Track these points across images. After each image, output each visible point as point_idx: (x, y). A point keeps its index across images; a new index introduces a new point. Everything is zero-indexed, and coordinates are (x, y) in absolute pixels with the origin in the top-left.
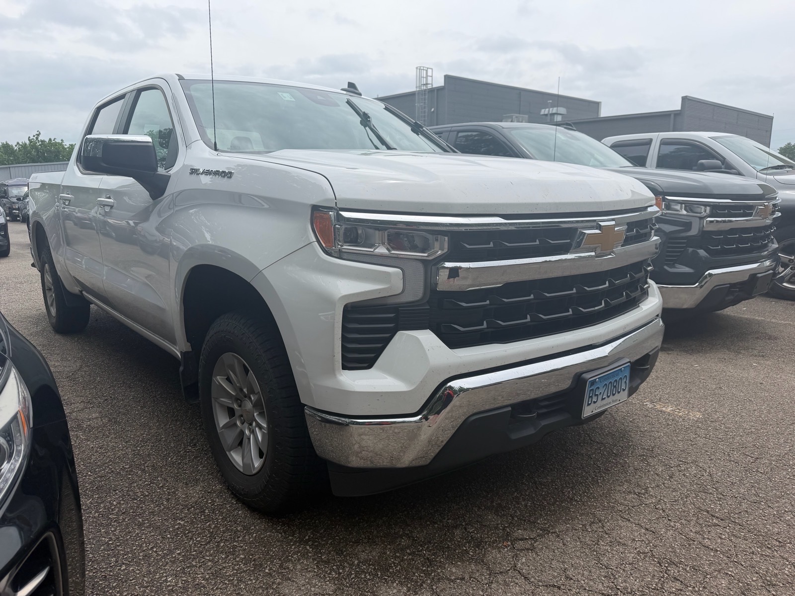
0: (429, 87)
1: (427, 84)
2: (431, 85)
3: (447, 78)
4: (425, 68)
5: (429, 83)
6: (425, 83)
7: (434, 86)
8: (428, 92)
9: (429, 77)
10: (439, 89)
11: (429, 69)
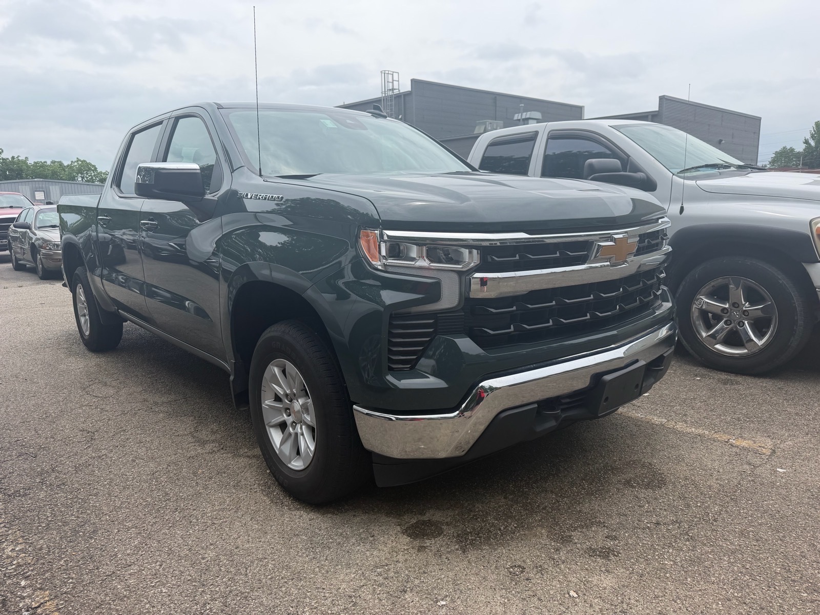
0: (396, 92)
1: (393, 89)
2: (398, 90)
3: (414, 82)
4: (390, 72)
5: (395, 88)
6: (391, 88)
7: (401, 91)
8: (395, 98)
9: (394, 82)
10: (406, 95)
11: (394, 73)
